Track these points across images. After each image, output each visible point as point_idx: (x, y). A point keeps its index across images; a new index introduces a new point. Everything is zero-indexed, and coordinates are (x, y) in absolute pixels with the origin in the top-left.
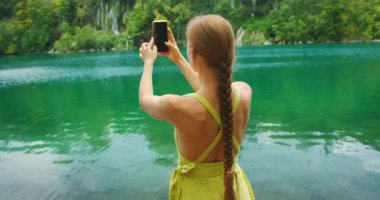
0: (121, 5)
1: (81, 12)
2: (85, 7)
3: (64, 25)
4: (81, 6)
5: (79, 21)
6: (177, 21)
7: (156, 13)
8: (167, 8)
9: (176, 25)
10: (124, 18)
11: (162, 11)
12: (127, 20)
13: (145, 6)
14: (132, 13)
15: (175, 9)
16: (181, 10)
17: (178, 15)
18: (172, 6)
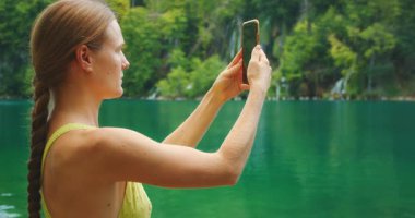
0: (272, 24)
1: (205, 35)
2: (212, 26)
3: (176, 54)
4: (206, 25)
5: (201, 49)
6: (368, 53)
7: (332, 39)
8: (352, 31)
9: (368, 61)
10: (276, 48)
11: (342, 36)
12: (281, 50)
13: (314, 26)
14: (289, 39)
15: (367, 34)
16: (376, 34)
17: (371, 43)
18: (362, 28)
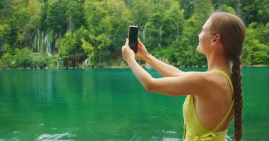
0: (54, 32)
1: (21, 37)
2: (24, 33)
3: (6, 46)
4: (21, 33)
5: (19, 44)
6: (99, 47)
7: (83, 40)
8: (92, 37)
9: (99, 50)
10: (56, 44)
11: (87, 39)
12: (59, 45)
13: (74, 34)
14: (63, 40)
15: (98, 38)
16: (103, 39)
17: (100, 42)
18: (96, 36)
